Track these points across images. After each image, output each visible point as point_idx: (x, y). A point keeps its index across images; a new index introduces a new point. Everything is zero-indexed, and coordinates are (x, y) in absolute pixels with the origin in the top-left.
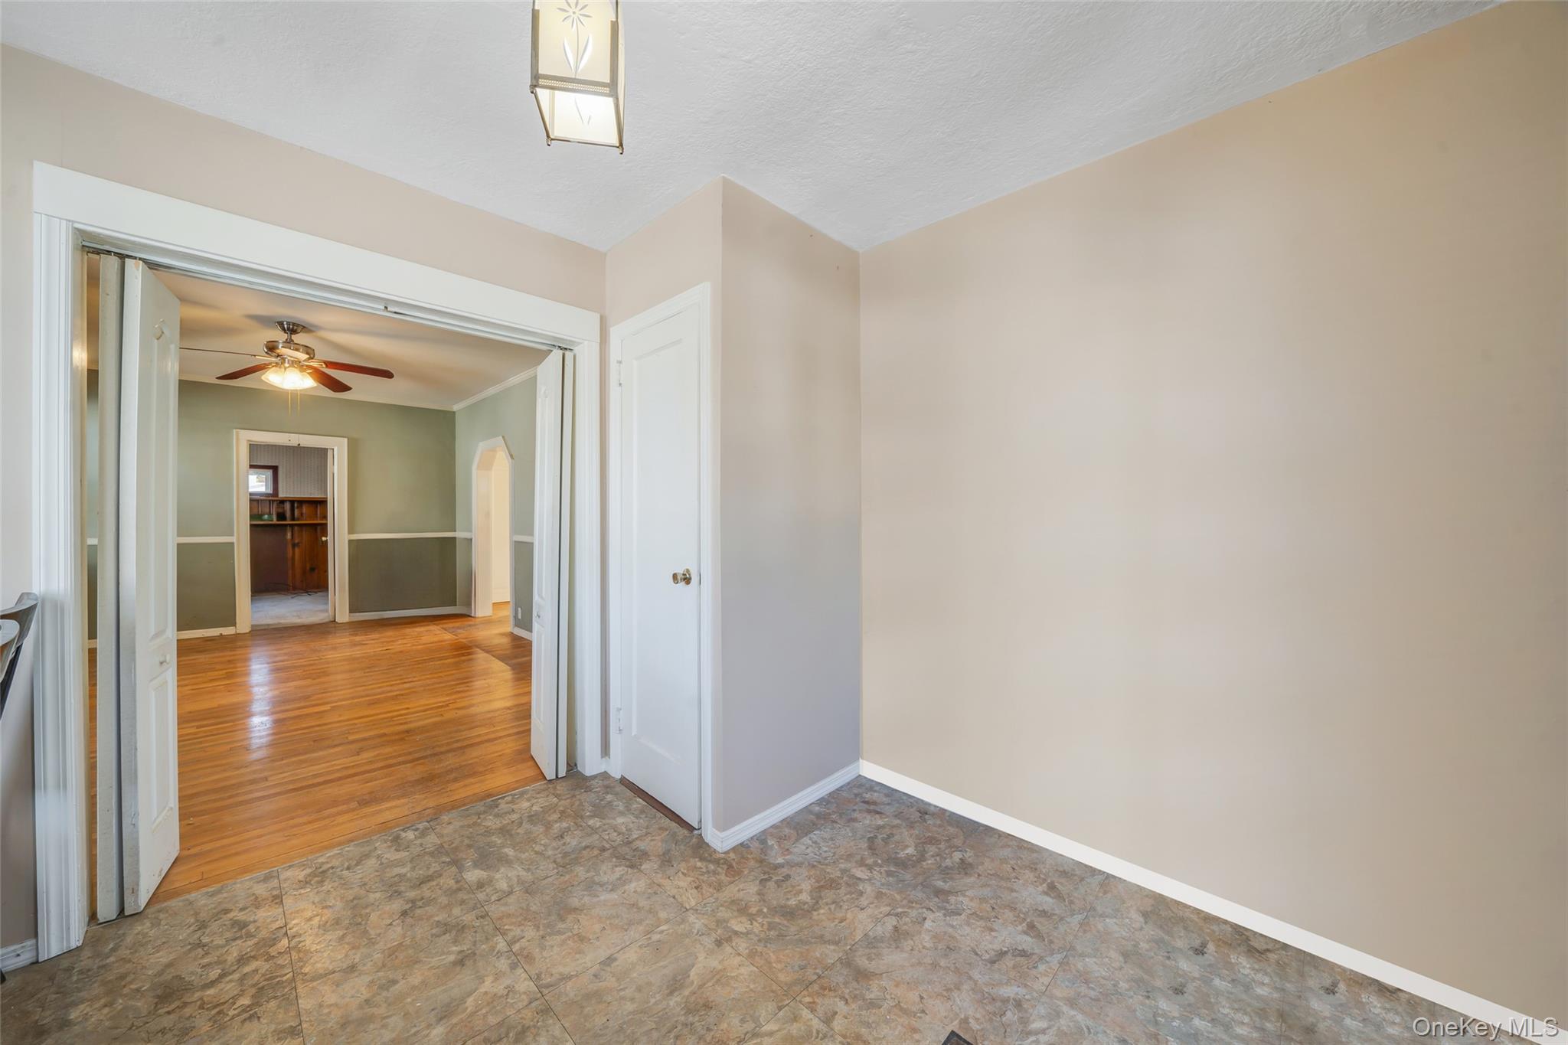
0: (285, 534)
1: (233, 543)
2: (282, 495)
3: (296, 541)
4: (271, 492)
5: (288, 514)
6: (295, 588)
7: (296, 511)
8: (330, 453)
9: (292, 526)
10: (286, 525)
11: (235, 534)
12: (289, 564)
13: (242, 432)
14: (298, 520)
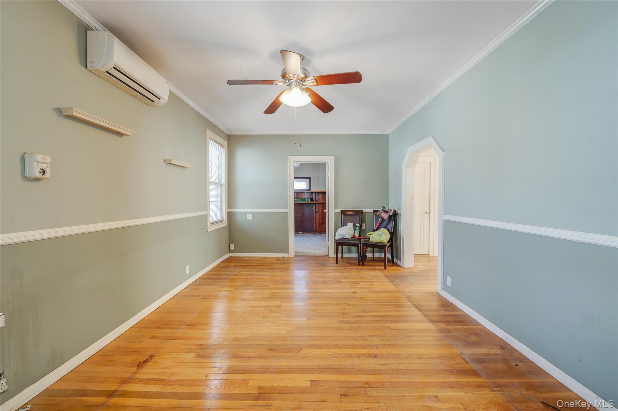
0: (313, 207)
1: (288, 213)
2: (312, 190)
3: (317, 211)
4: (308, 189)
5: (314, 199)
6: (316, 232)
7: (317, 197)
8: (327, 165)
9: (315, 204)
10: (313, 203)
11: (289, 208)
12: (314, 221)
13: (291, 157)
14: (318, 201)
